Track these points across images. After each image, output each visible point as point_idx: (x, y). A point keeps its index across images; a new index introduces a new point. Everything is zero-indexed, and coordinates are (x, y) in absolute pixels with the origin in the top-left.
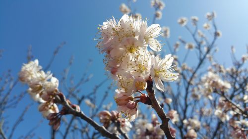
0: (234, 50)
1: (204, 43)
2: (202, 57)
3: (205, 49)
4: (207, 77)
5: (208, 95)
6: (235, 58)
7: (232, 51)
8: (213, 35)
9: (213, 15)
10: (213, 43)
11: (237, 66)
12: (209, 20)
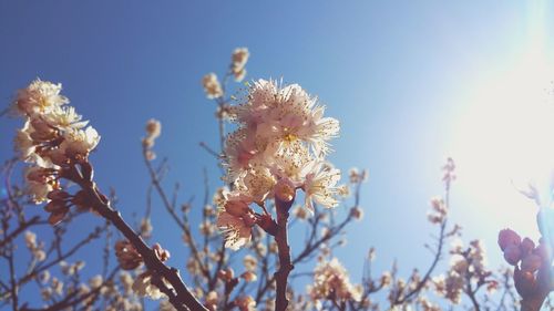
0: (373, 255)
1: (326, 220)
2: (314, 242)
3: (322, 232)
4: (328, 266)
5: (317, 297)
6: (369, 272)
7: (370, 257)
8: (348, 211)
9: (362, 176)
10: (342, 226)
11: (368, 288)
12: (352, 182)
